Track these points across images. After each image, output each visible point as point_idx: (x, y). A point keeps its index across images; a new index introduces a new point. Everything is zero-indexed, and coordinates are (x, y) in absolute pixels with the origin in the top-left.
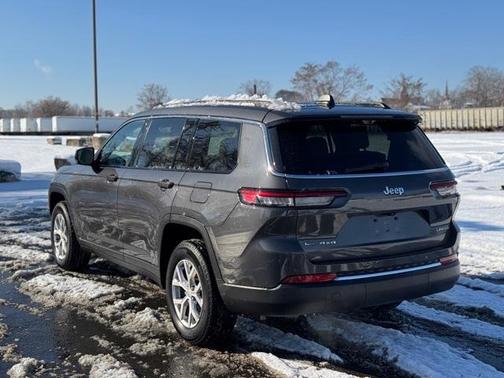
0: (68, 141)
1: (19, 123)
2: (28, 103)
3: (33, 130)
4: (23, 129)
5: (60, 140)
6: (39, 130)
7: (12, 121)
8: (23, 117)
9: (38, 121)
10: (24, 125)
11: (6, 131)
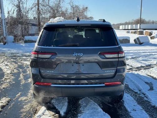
0: (131, 32)
1: (128, 26)
2: (133, 20)
3: (132, 28)
4: (129, 28)
5: (129, 32)
6: (134, 28)
7: (126, 26)
8: (130, 24)
9: (134, 25)
10: (130, 27)
11: (125, 29)
